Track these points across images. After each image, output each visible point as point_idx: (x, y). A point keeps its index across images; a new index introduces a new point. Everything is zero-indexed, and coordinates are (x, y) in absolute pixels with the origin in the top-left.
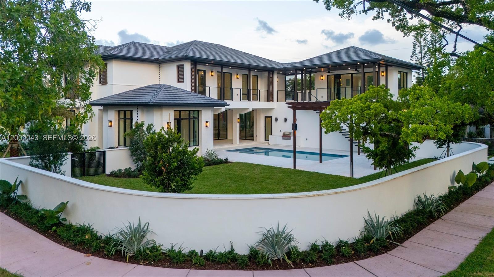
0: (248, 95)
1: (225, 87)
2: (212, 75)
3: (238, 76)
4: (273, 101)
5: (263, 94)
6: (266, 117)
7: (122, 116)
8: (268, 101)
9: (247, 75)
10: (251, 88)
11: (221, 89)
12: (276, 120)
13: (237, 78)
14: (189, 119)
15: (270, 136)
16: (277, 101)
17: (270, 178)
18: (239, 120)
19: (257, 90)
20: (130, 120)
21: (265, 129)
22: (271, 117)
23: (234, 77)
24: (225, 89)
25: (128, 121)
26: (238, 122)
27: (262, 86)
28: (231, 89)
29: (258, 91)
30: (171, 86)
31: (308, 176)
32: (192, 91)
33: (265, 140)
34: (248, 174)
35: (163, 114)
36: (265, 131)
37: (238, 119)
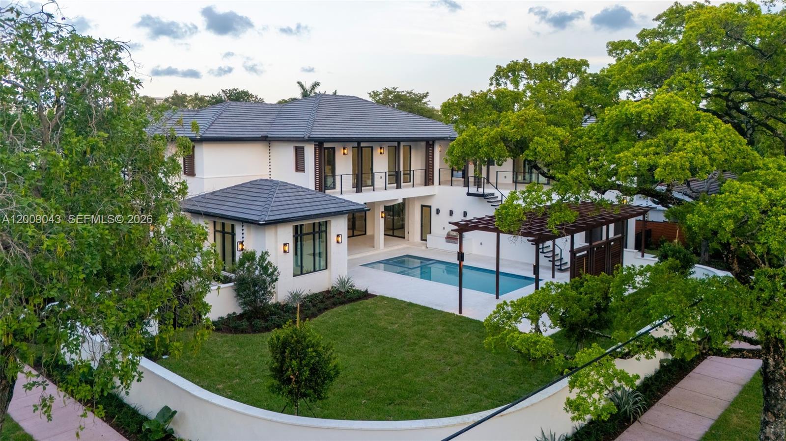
0: (396, 178)
1: (363, 172)
2: (344, 154)
3: (382, 151)
4: (433, 184)
5: (418, 175)
6: (422, 206)
7: (219, 228)
8: (425, 185)
9: (396, 146)
10: (402, 169)
11: (357, 175)
12: (438, 211)
13: (381, 153)
14: (314, 233)
15: (428, 236)
16: (440, 185)
17: (425, 336)
18: (383, 215)
19: (410, 170)
20: (231, 236)
21: (422, 224)
22: (430, 207)
23: (377, 152)
24: (363, 175)
25: (228, 237)
26: (382, 217)
27: (417, 164)
28: (373, 174)
29: (412, 172)
30: (287, 183)
31: (477, 331)
32: (316, 189)
33: (422, 239)
34: (397, 325)
35: (278, 233)
36: (422, 226)
37: (382, 212)
